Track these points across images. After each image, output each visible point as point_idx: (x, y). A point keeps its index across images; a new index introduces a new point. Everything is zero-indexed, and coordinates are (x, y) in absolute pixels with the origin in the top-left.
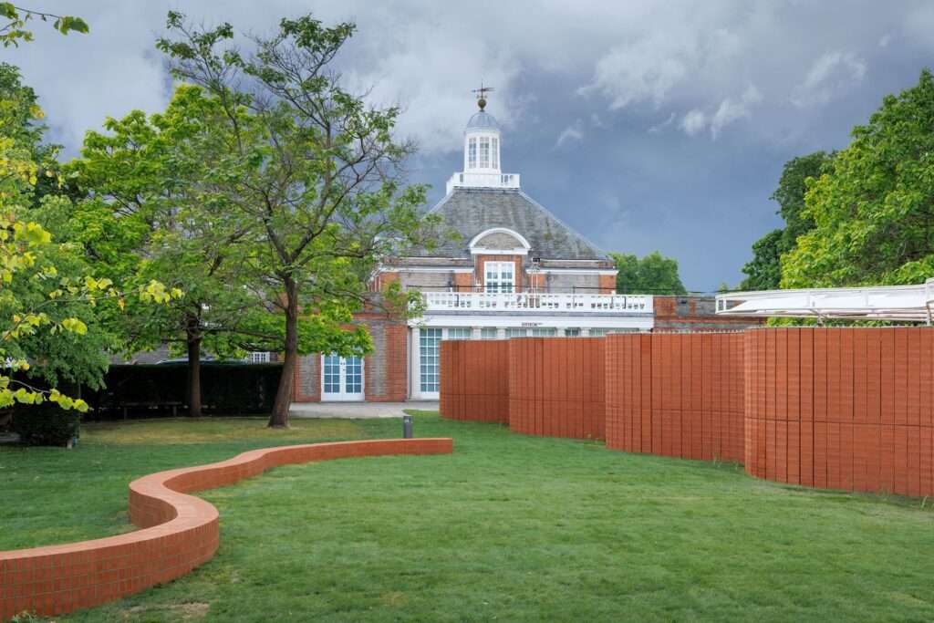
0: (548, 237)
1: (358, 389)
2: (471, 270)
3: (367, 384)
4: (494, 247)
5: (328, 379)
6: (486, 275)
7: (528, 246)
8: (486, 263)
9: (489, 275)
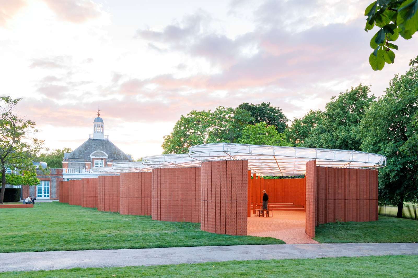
0: (115, 153)
1: (48, 196)
2: (90, 163)
3: (50, 194)
4: (98, 156)
5: (38, 193)
6: (95, 164)
7: (108, 156)
8: (95, 161)
9: (96, 164)
